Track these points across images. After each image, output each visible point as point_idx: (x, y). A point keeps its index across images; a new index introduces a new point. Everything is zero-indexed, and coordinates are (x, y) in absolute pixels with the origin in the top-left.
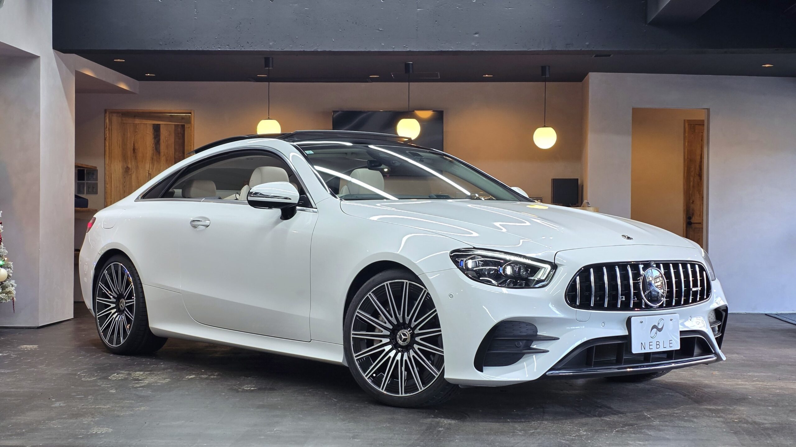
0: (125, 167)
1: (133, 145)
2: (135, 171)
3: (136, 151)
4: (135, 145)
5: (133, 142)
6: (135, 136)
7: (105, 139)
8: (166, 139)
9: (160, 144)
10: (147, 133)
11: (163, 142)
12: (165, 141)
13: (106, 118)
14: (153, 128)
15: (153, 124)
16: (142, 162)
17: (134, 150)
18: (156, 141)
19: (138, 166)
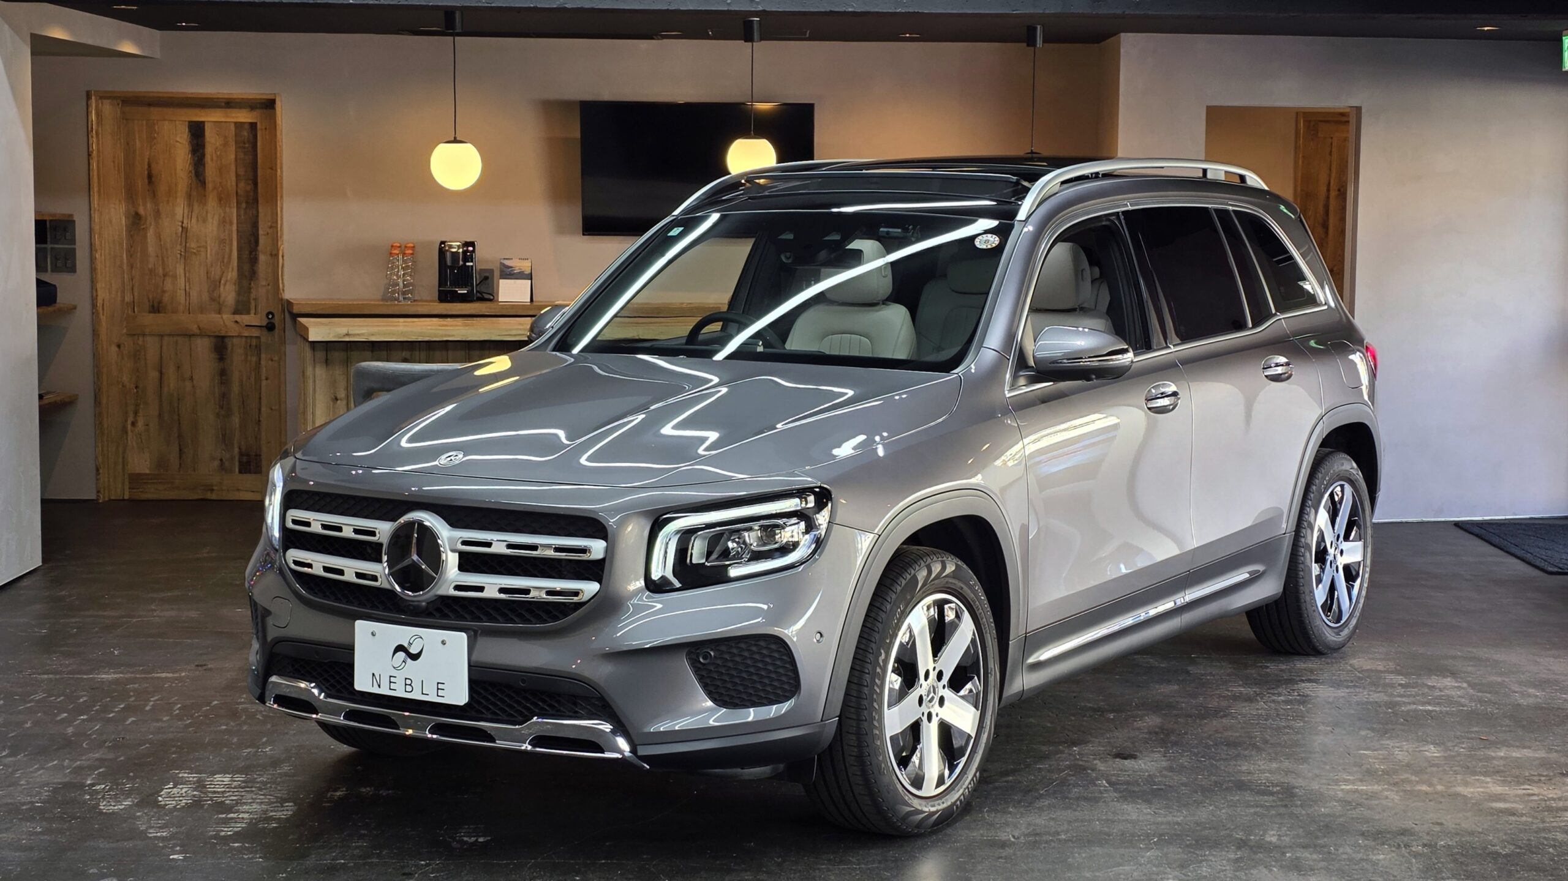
0: (133, 213)
1: (146, 167)
2: (153, 223)
3: (153, 179)
4: (153, 166)
5: (147, 160)
6: (151, 148)
7: (89, 155)
8: (218, 153)
9: (204, 165)
10: (177, 141)
11: (212, 160)
12: (215, 158)
13: (90, 110)
14: (190, 131)
15: (190, 122)
16: (168, 202)
17: (150, 176)
18: (196, 159)
19: (158, 211)
